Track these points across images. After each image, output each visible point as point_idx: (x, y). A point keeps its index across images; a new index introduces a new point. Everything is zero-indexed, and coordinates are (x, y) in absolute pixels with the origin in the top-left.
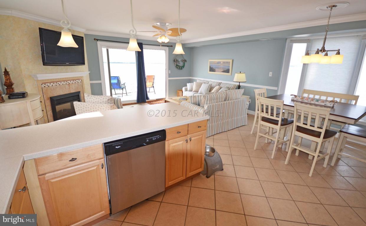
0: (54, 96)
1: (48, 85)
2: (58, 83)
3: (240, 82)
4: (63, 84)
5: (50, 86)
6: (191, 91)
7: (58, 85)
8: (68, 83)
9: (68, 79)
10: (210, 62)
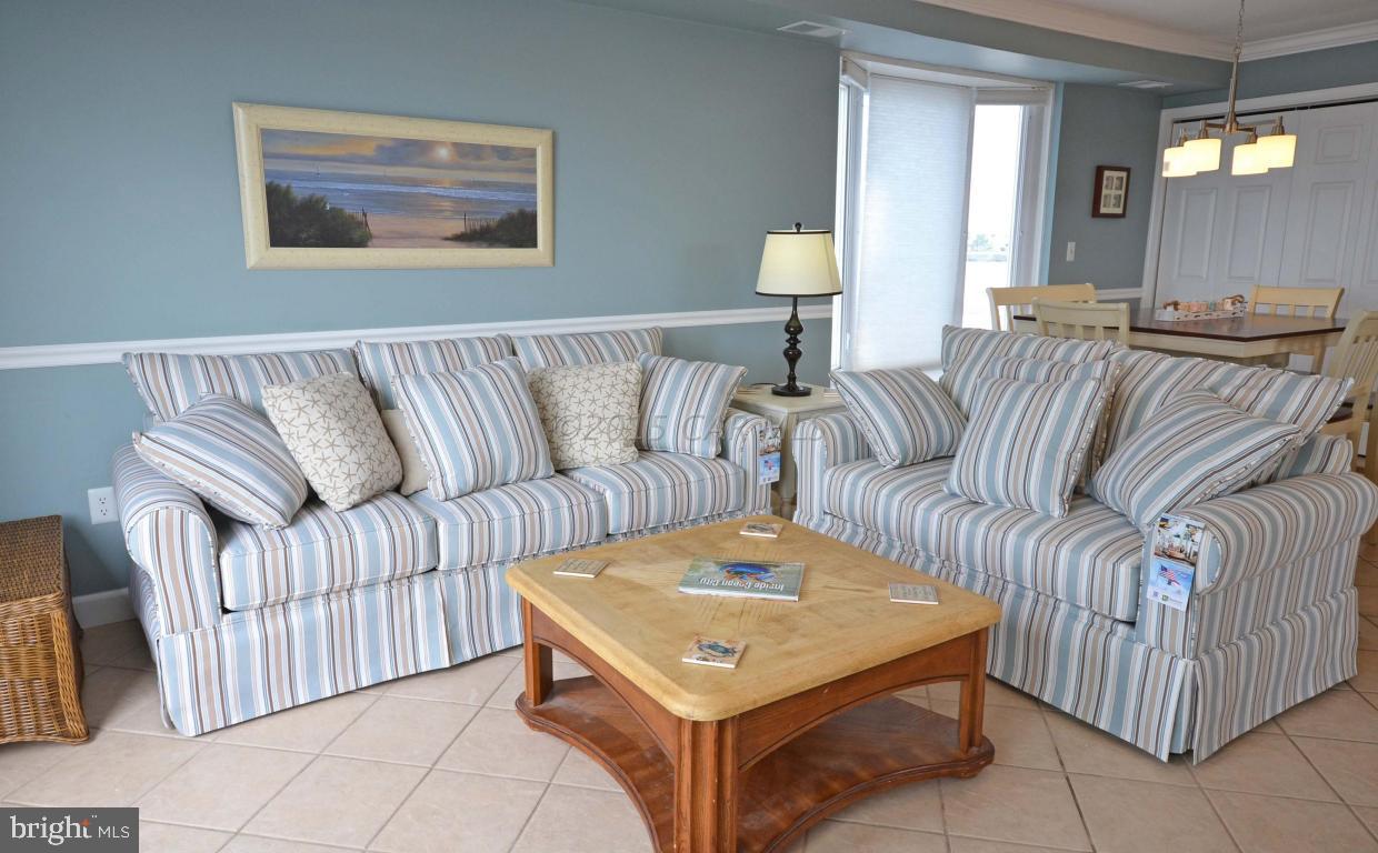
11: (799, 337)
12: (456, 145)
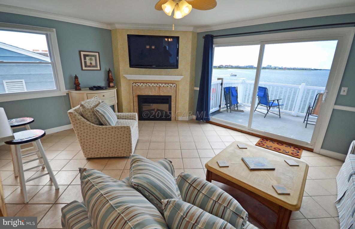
0: (142, 95)
2: (148, 84)
4: (153, 86)
5: (140, 86)
9: (160, 82)
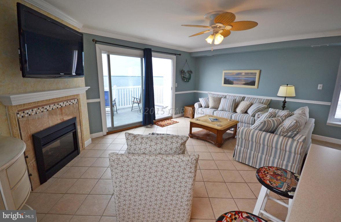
1: (29, 113)
2: (45, 107)
3: (285, 97)
5: (33, 114)
6: (207, 107)
7: (45, 110)
8: (60, 107)
9: (60, 100)
10: (225, 73)
11: (285, 104)
12: (245, 73)
